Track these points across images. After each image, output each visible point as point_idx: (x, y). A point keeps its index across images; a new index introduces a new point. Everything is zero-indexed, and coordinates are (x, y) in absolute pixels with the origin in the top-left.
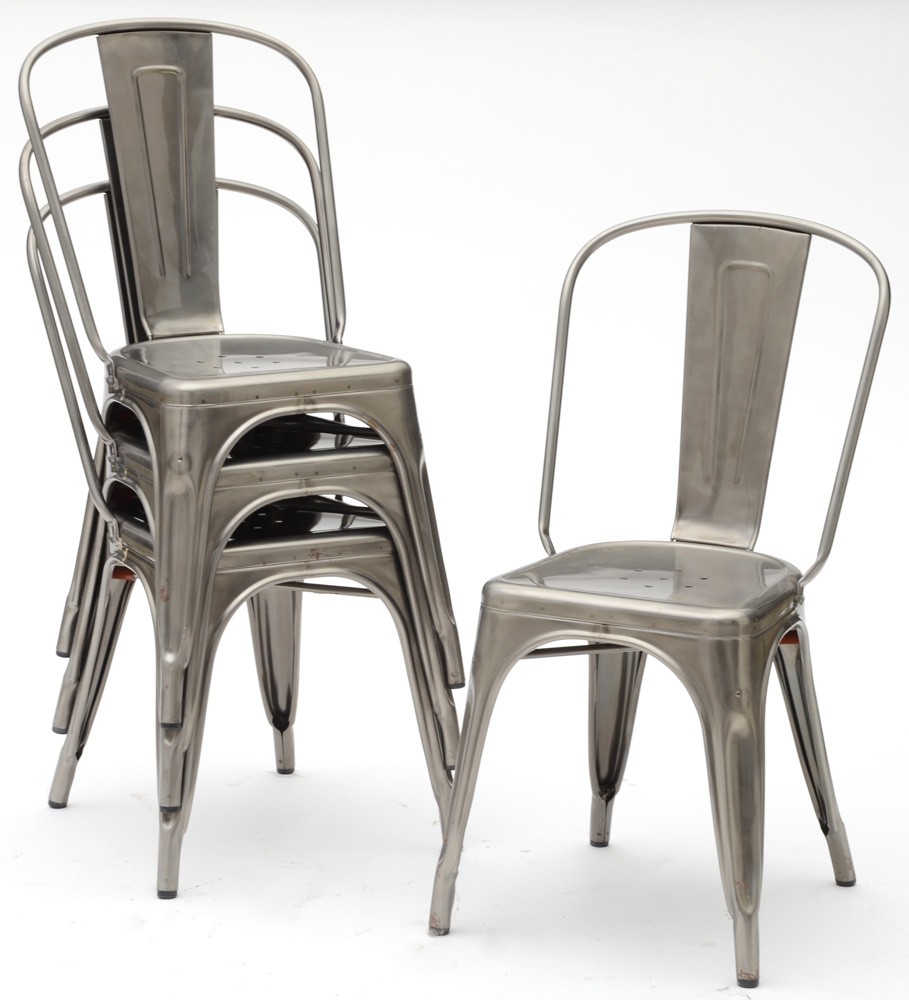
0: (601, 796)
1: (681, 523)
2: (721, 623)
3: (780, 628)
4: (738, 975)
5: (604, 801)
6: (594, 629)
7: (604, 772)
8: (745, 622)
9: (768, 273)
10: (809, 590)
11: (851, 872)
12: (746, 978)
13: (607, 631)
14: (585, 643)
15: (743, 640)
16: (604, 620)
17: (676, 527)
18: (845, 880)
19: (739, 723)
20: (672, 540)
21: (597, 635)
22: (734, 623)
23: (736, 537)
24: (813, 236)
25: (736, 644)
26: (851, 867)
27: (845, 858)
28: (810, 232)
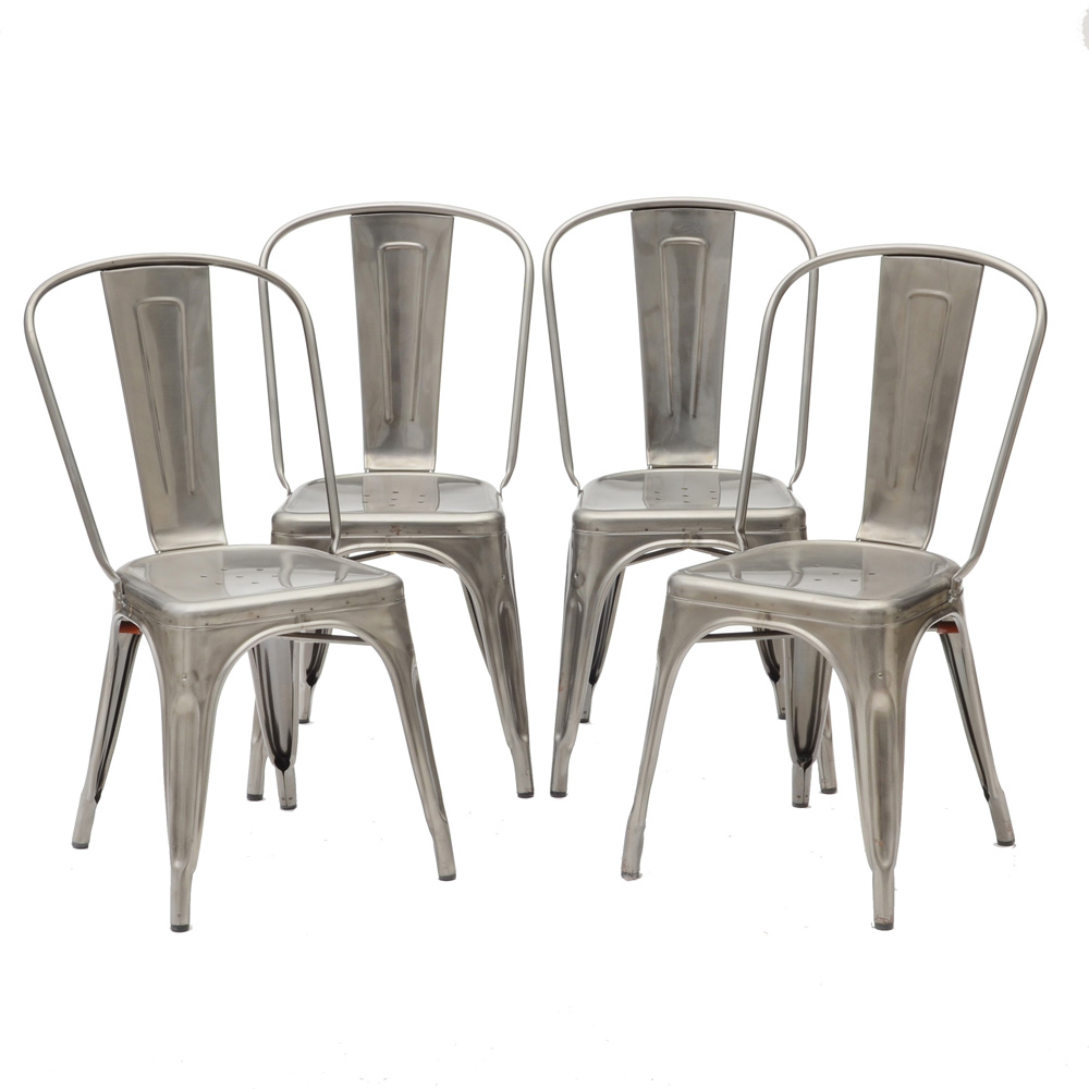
0: (799, 764)
1: (866, 524)
2: (871, 613)
3: (929, 618)
4: (875, 919)
5: (802, 769)
6: (758, 617)
7: (803, 743)
8: (891, 611)
9: (946, 300)
10: (968, 584)
11: (1010, 834)
12: (881, 922)
13: (769, 618)
14: (749, 629)
15: (891, 627)
16: (767, 608)
17: (861, 528)
18: (1005, 841)
19: (881, 702)
20: (858, 539)
21: (760, 621)
22: (883, 613)
23: (913, 538)
24: (986, 267)
25: (883, 631)
26: (1010, 828)
27: (1003, 821)
28: (982, 263)
